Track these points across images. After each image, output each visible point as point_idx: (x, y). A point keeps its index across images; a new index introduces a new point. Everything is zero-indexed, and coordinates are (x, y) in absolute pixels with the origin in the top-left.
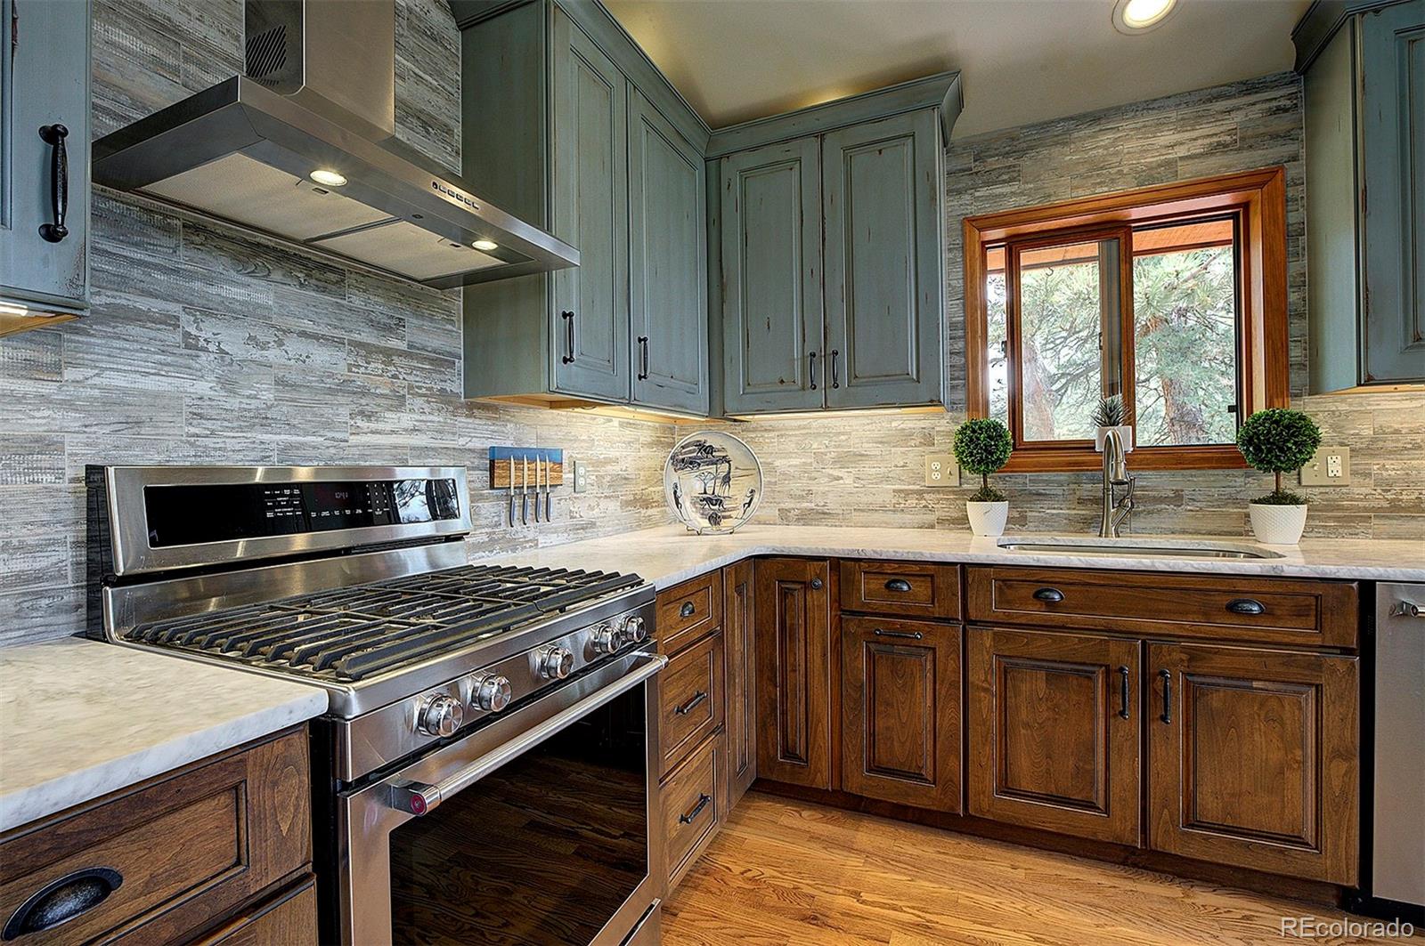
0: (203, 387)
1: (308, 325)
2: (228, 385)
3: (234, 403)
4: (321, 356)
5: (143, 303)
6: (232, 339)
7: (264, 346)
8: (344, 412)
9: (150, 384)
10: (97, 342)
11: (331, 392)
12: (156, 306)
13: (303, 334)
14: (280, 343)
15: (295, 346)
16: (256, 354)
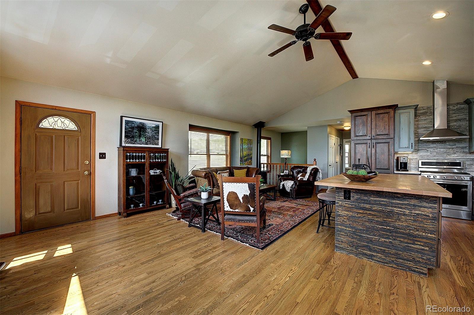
0: (429, 154)
1: (440, 147)
2: (431, 154)
3: (432, 155)
4: (442, 150)
5: (423, 148)
6: (432, 150)
7: (435, 150)
8: (445, 155)
9: (424, 154)
10: (420, 152)
11: (443, 153)
12: (424, 148)
13: (440, 148)
14: (437, 149)
15: (438, 149)
16: (434, 151)
